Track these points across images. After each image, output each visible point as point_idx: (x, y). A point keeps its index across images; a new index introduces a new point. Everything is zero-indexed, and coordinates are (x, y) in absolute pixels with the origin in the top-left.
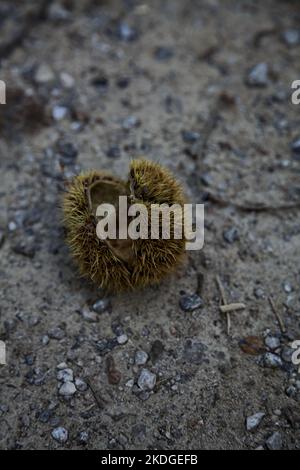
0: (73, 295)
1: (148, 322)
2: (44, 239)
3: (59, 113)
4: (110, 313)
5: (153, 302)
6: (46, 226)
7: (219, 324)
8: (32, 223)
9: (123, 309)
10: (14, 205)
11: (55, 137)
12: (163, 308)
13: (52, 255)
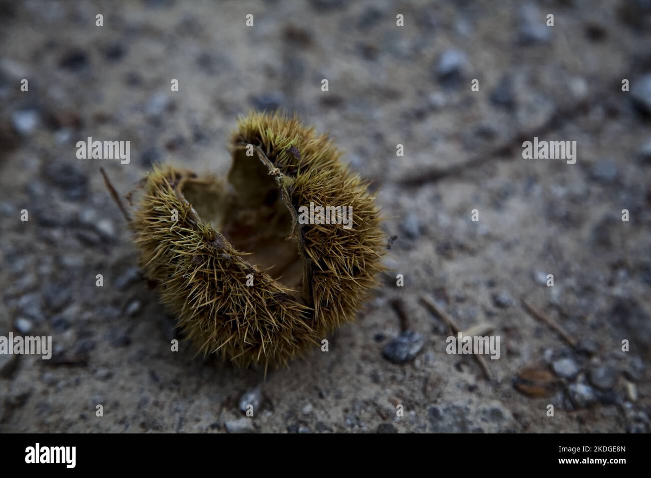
0: (192, 402)
1: (346, 403)
2: (93, 328)
3: (26, 122)
4: (272, 409)
5: (338, 369)
6: (87, 306)
7: (465, 368)
8: (58, 310)
9: (293, 395)
10: (11, 290)
11: (34, 163)
12: (359, 371)
13: (121, 350)
